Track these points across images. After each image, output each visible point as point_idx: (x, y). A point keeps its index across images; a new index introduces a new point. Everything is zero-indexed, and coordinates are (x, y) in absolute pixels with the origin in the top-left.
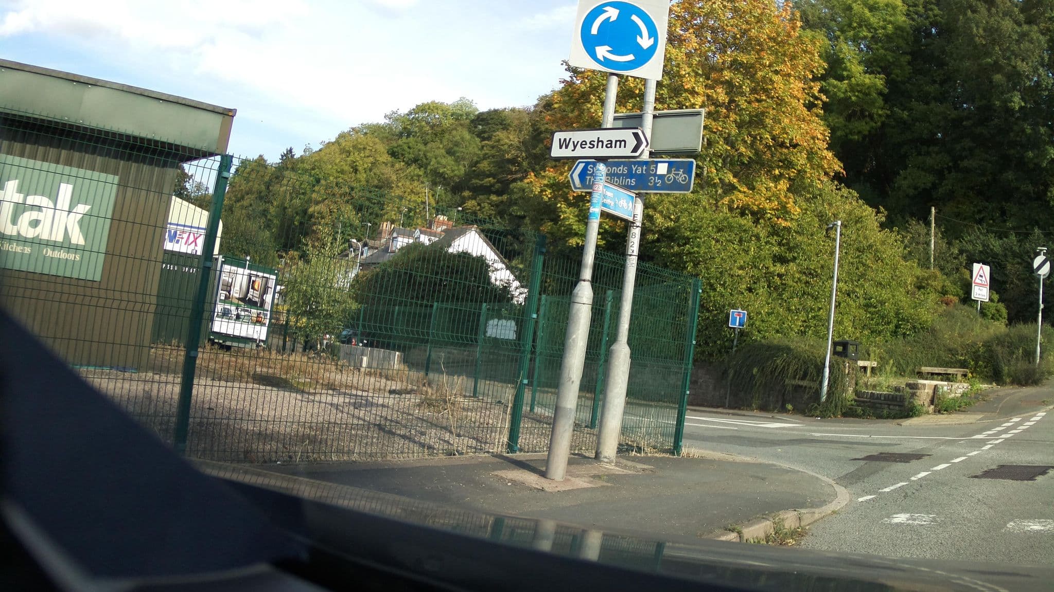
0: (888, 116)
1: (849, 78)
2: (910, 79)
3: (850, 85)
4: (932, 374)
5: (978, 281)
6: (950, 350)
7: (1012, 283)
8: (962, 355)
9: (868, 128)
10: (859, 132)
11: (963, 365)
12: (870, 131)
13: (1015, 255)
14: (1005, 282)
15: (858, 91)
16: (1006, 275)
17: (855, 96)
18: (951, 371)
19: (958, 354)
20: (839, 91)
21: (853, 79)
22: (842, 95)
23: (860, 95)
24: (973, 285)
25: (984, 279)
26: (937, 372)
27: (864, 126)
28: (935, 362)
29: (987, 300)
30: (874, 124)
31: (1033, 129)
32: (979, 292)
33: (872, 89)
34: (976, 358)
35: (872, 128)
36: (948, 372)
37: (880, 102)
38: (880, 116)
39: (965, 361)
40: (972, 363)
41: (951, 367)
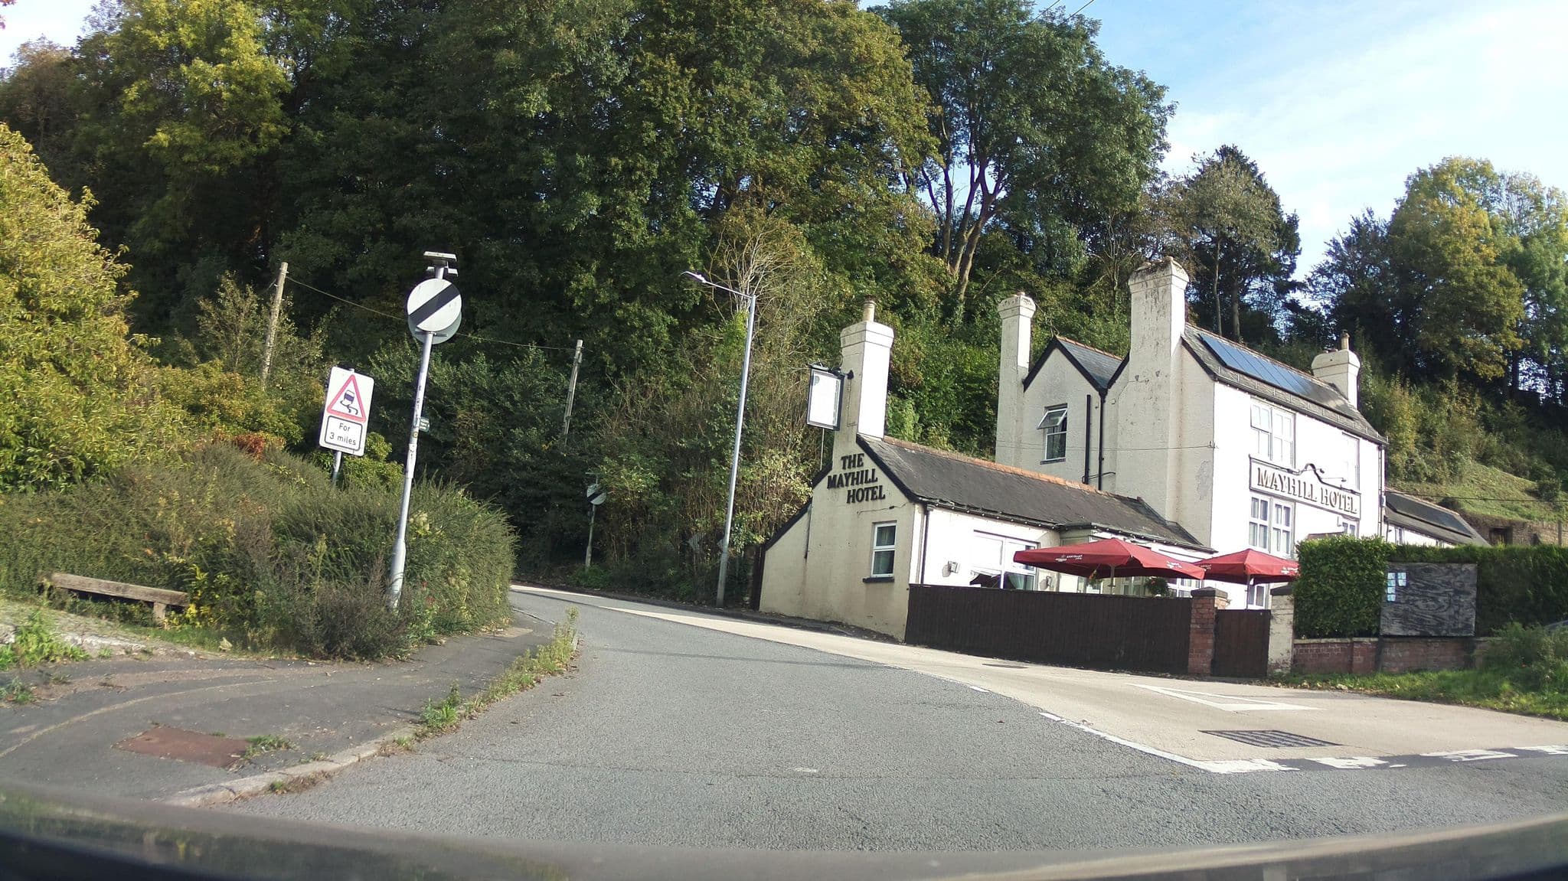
0: (285, 139)
1: (229, 59)
2: (346, 76)
3: (226, 71)
4: (84, 595)
5: (338, 407)
6: (155, 537)
7: (464, 446)
8: (180, 551)
9: (241, 153)
10: (225, 160)
11: (176, 578)
12: (244, 161)
13: (477, 392)
14: (449, 445)
15: (239, 84)
16: (453, 431)
17: (230, 91)
18: (137, 591)
19: (169, 550)
20: (204, 80)
21: (235, 63)
22: (207, 89)
23: (239, 90)
24: (326, 415)
25: (355, 404)
26: (95, 590)
27: (235, 150)
28: (102, 563)
29: (361, 453)
30: (255, 149)
31: (560, 158)
32: (341, 433)
33: (264, 82)
34: (212, 565)
35: (250, 154)
36: (129, 595)
37: (276, 107)
38: (270, 135)
39: (183, 568)
40: (201, 576)
41: (142, 583)
